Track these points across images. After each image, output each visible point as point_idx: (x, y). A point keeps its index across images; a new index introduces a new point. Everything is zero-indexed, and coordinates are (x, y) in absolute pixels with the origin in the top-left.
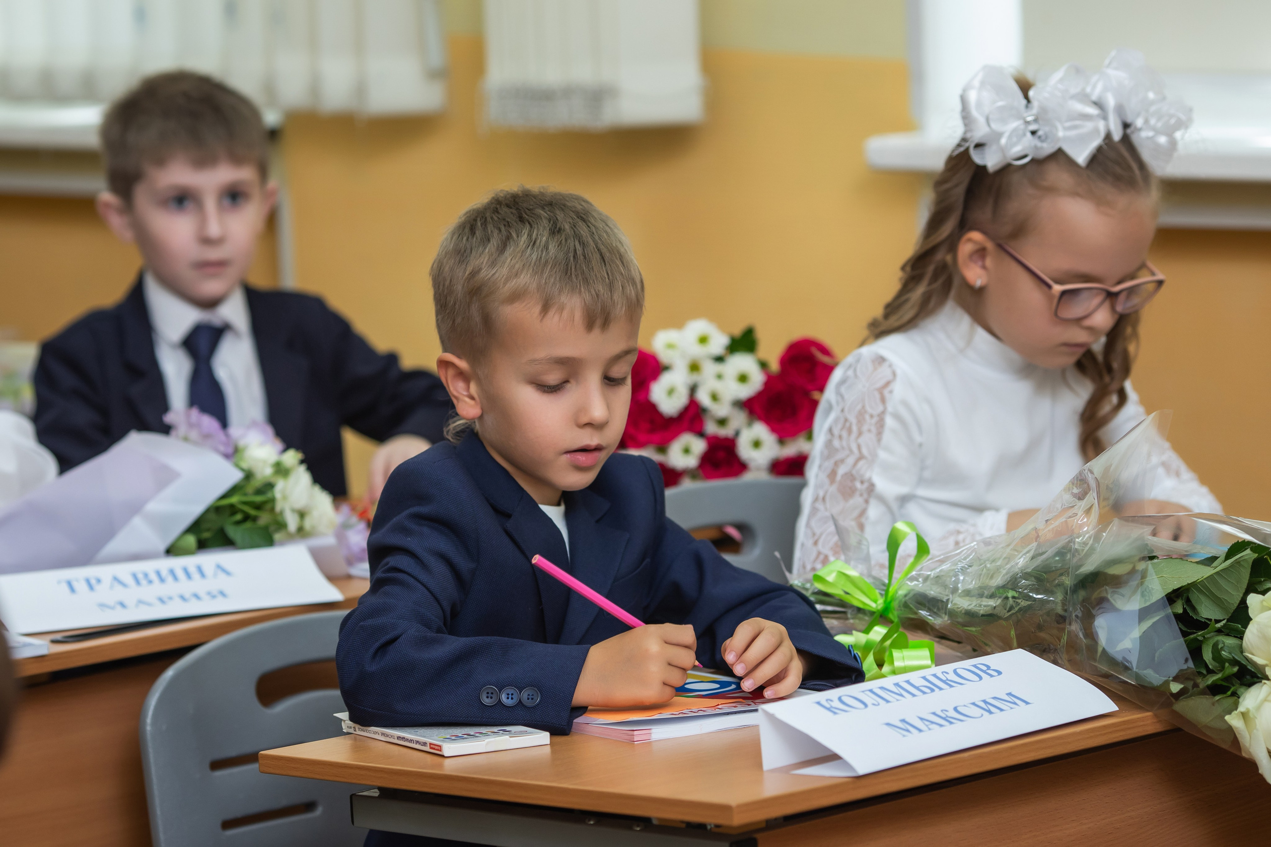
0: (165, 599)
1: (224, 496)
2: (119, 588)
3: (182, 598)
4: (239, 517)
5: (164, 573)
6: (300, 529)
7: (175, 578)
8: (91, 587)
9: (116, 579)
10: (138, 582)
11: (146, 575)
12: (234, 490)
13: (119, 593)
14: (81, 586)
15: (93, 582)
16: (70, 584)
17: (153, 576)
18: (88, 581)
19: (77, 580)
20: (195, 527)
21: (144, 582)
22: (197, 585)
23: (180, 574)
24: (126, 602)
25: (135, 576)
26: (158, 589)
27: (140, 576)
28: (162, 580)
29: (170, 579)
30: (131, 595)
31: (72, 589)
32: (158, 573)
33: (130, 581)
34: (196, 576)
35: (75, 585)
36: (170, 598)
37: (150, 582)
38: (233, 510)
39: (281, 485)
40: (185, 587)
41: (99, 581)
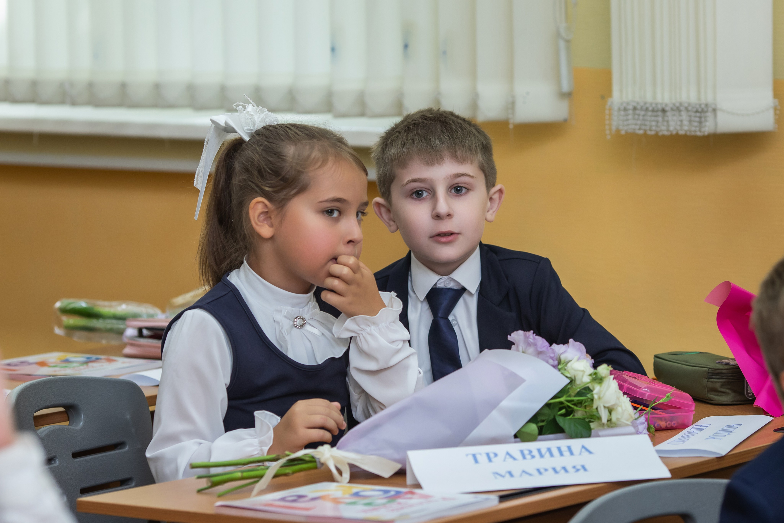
0: (542, 471)
1: (555, 397)
2: (510, 460)
3: (554, 470)
4: (563, 411)
5: (544, 451)
6: (609, 420)
7: (552, 455)
8: (490, 460)
9: (508, 453)
10: (524, 457)
11: (530, 452)
12: (562, 392)
13: (510, 465)
14: (482, 459)
15: (492, 455)
16: (474, 456)
17: (535, 453)
18: (488, 455)
19: (480, 454)
20: (534, 419)
21: (528, 457)
22: (568, 461)
23: (555, 452)
24: (514, 473)
25: (522, 452)
26: (538, 463)
27: (526, 452)
28: (542, 456)
29: (548, 455)
30: (517, 467)
31: (476, 461)
32: (539, 451)
33: (518, 456)
34: (567, 453)
35: (478, 457)
36: (546, 470)
37: (533, 457)
38: (561, 405)
39: (597, 389)
40: (558, 461)
41: (496, 455)
